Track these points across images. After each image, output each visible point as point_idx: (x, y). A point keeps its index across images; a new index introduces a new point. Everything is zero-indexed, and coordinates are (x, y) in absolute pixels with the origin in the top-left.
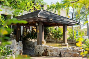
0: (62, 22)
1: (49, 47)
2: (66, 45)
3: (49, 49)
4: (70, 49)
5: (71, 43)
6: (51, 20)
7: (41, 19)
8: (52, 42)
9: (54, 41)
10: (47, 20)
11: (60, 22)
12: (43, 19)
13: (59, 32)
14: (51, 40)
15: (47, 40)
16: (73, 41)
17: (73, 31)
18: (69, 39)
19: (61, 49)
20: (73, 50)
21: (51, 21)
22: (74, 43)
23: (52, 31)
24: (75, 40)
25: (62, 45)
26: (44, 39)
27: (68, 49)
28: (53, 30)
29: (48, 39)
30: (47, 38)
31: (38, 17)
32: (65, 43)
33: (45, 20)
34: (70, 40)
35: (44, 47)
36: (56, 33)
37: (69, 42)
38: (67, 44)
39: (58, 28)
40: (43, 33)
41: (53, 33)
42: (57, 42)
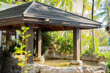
0: (68, 23)
1: (44, 67)
2: (78, 64)
3: (44, 70)
4: (79, 70)
5: (90, 61)
6: (47, 20)
7: (30, 20)
8: (56, 59)
9: (60, 58)
10: (40, 21)
11: (65, 23)
12: (33, 20)
13: (68, 41)
14: (54, 55)
15: (48, 55)
16: (92, 56)
17: (93, 39)
18: (86, 53)
19: (64, 71)
20: (85, 72)
21: (48, 22)
22: (94, 60)
23: (56, 40)
24: (97, 55)
25: (71, 64)
26: (42, 54)
27: (75, 70)
28: (58, 38)
29: (50, 53)
30: (47, 51)
31: (24, 16)
32: (76, 60)
33: (37, 20)
34: (88, 56)
35: (36, 67)
36: (63, 42)
37: (87, 59)
38: (81, 62)
39: (67, 33)
40: (40, 42)
41: (58, 43)
42: (65, 59)
